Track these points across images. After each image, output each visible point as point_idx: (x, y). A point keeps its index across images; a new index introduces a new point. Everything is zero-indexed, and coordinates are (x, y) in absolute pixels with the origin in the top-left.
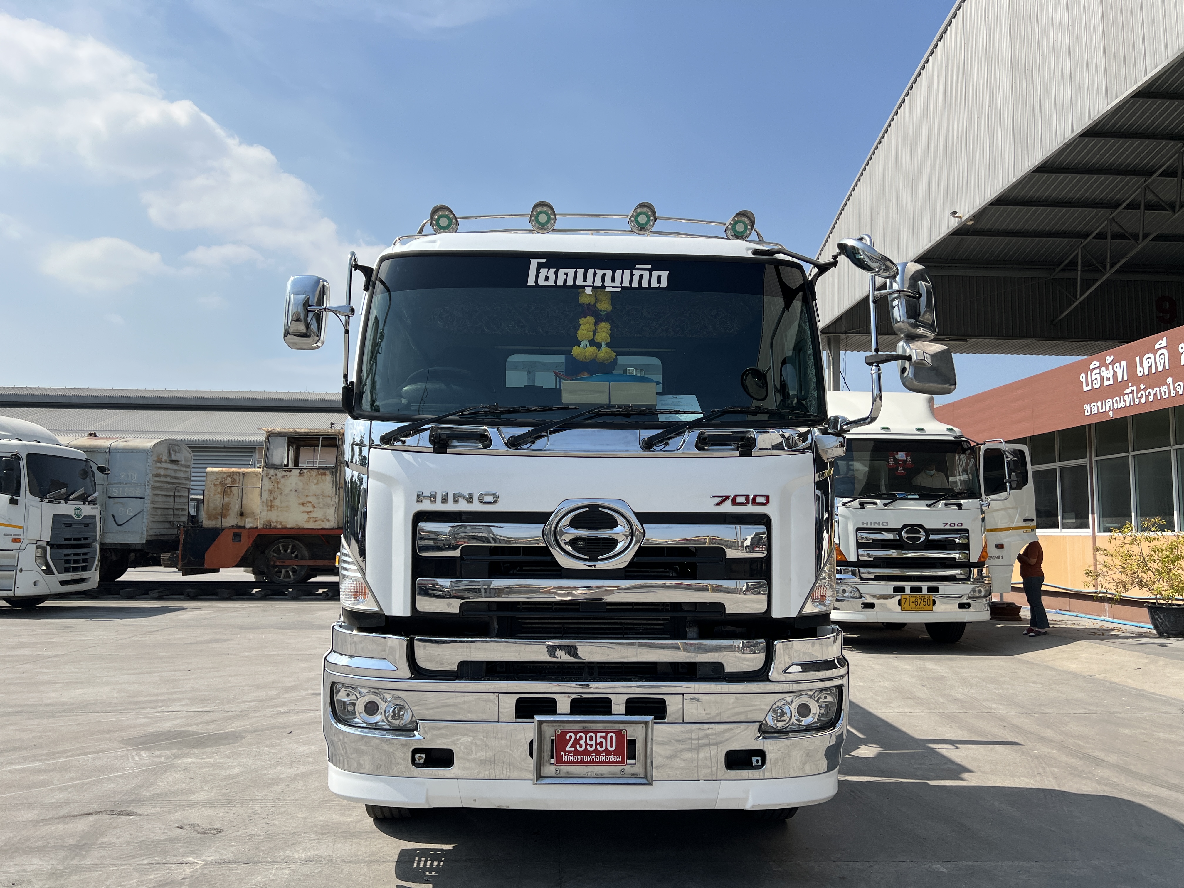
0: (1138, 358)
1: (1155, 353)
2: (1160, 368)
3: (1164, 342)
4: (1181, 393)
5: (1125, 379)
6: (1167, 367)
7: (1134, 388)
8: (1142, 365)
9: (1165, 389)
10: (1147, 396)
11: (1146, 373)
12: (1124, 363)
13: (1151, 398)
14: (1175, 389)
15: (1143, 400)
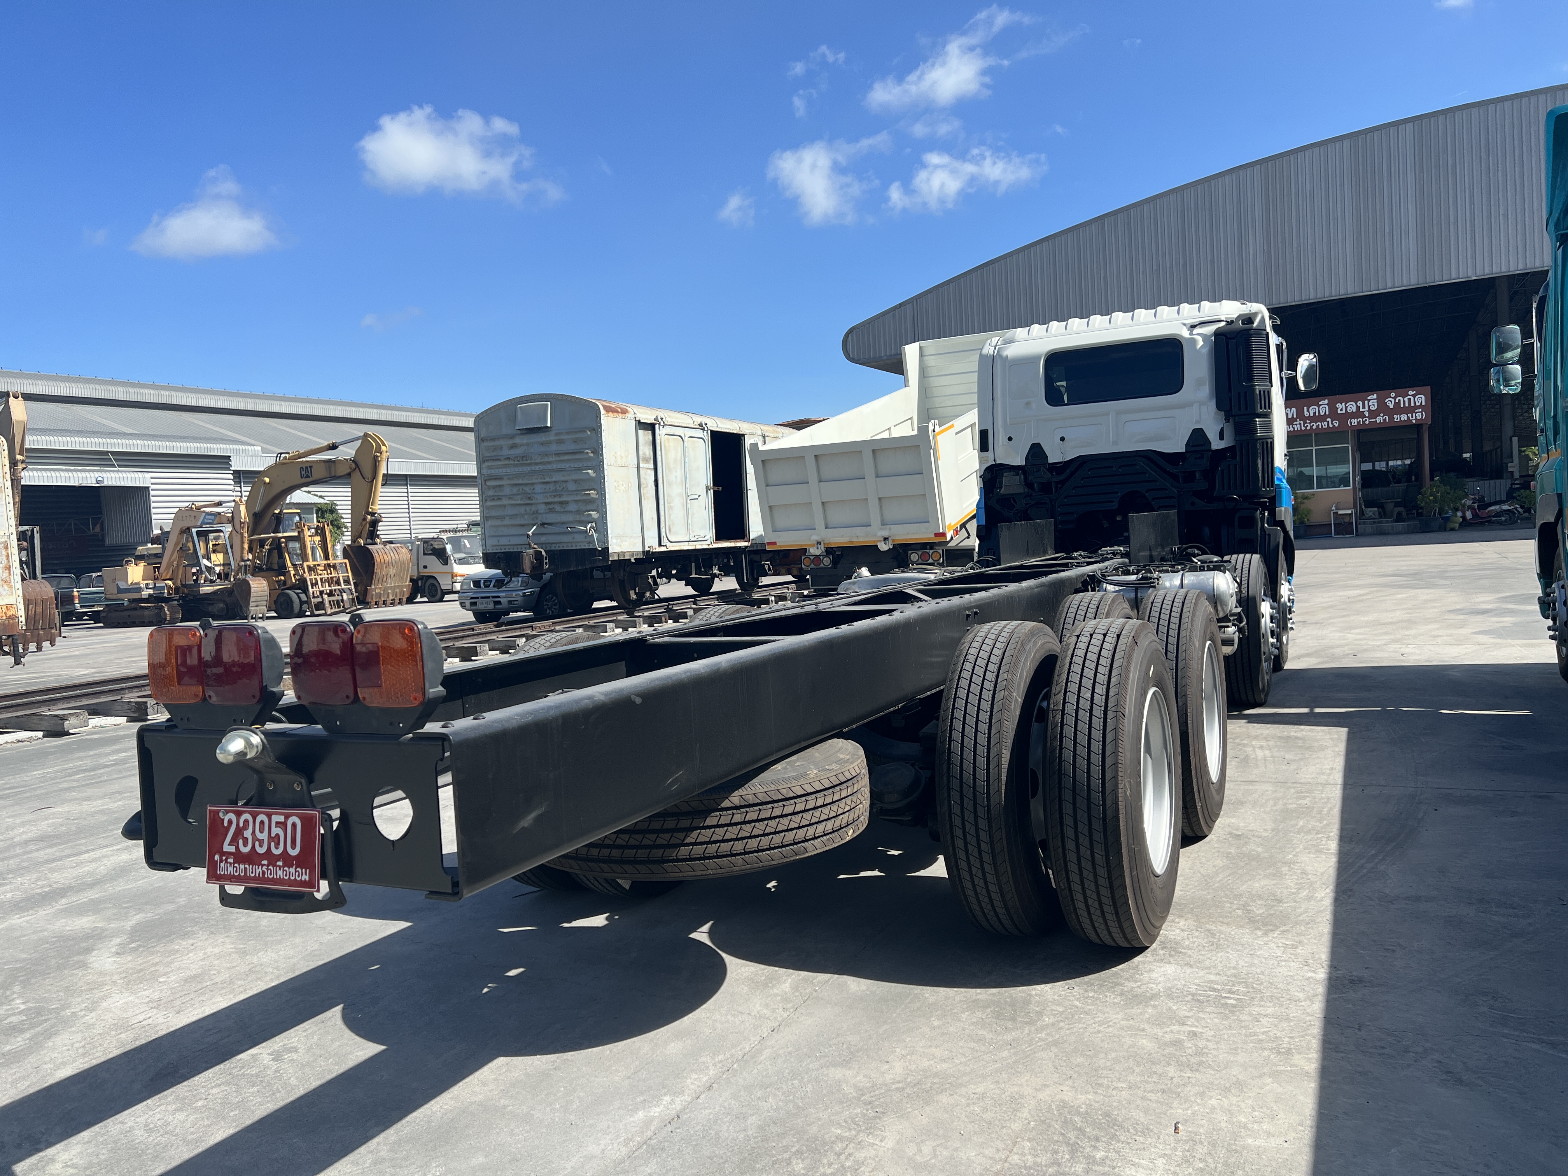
0: (1305, 408)
1: (1319, 406)
2: (1322, 414)
3: (1326, 401)
4: (1337, 425)
5: (1295, 416)
6: (1327, 413)
7: (1302, 422)
8: (1308, 411)
9: (1326, 423)
10: (1311, 427)
11: (1312, 415)
12: (1294, 409)
13: (1314, 427)
14: (1332, 423)
15: (1308, 428)
